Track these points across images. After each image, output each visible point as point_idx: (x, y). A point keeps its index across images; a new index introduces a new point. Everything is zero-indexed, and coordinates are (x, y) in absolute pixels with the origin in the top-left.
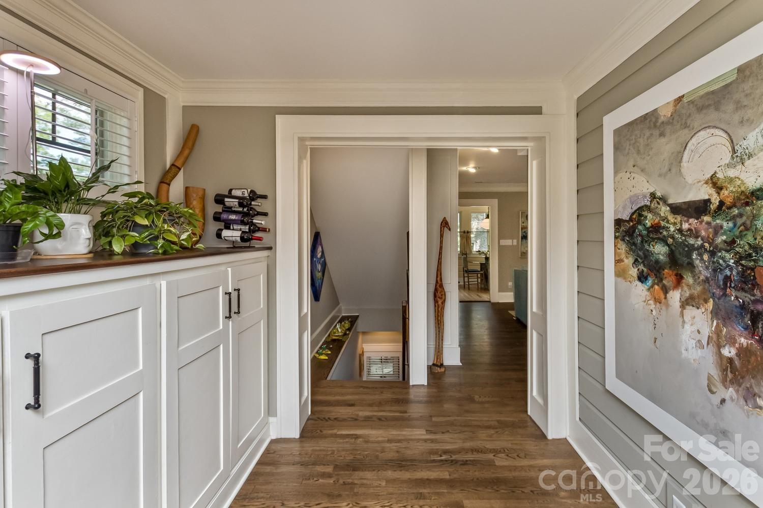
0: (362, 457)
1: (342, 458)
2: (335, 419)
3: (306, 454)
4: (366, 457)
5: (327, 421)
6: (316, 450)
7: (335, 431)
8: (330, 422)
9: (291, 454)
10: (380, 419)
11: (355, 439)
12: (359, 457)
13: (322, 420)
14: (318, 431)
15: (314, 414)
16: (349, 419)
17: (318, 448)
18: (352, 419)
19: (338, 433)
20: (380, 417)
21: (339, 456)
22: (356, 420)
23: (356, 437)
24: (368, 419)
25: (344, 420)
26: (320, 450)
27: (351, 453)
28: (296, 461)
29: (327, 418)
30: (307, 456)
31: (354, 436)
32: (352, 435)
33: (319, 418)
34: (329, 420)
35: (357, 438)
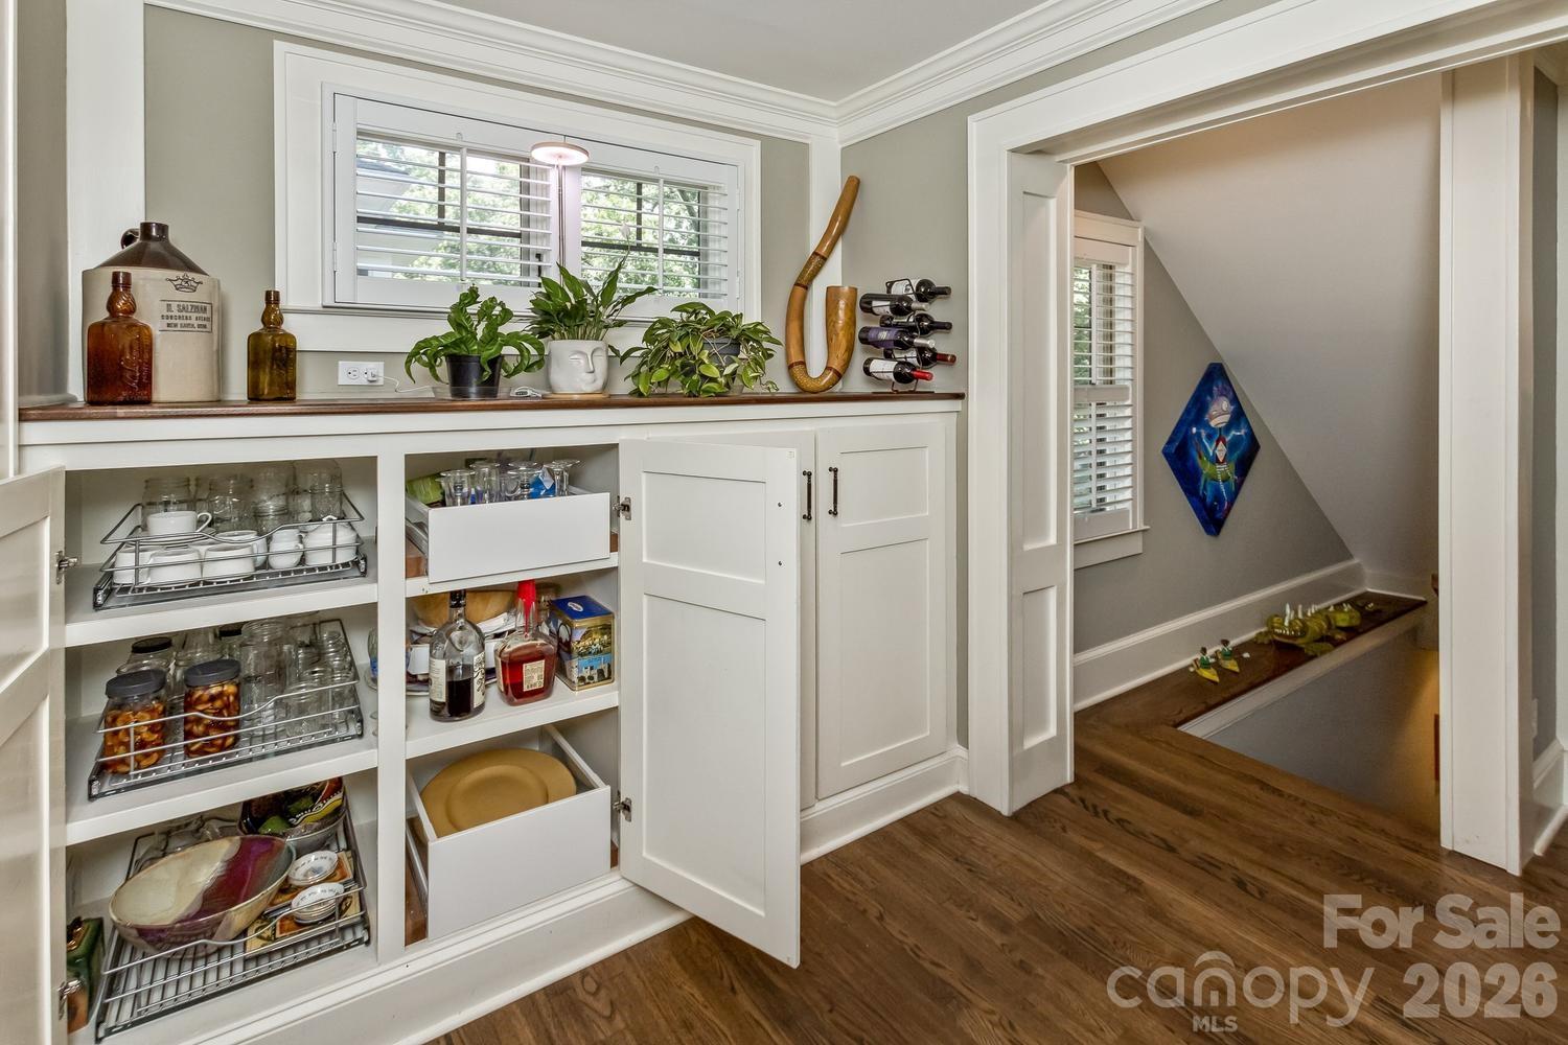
0: (1110, 940)
1: (1063, 912)
2: (1119, 821)
3: (995, 856)
4: (1120, 945)
5: (1096, 814)
6: (1021, 861)
7: (1096, 848)
8: (1102, 822)
9: (969, 838)
10: (1241, 884)
11: (1128, 891)
12: (1103, 933)
13: (1086, 807)
14: (1058, 825)
15: (1080, 788)
16: (1154, 840)
17: (1026, 858)
18: (1163, 845)
19: (1099, 854)
20: (1244, 878)
21: (1057, 902)
22: (1171, 849)
23: (1135, 886)
24: (1207, 865)
25: (1139, 835)
26: (1028, 866)
27: (1090, 914)
28: (967, 856)
29: (1099, 810)
30: (993, 860)
31: (1130, 882)
32: (1129, 877)
33: (1083, 801)
34: (1101, 814)
35: (1136, 891)
